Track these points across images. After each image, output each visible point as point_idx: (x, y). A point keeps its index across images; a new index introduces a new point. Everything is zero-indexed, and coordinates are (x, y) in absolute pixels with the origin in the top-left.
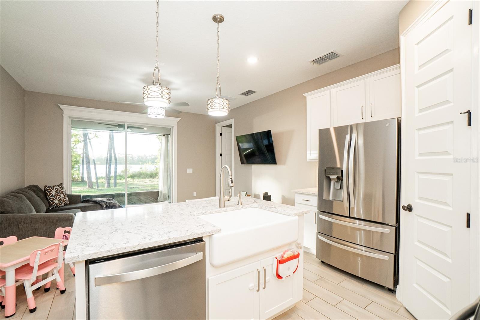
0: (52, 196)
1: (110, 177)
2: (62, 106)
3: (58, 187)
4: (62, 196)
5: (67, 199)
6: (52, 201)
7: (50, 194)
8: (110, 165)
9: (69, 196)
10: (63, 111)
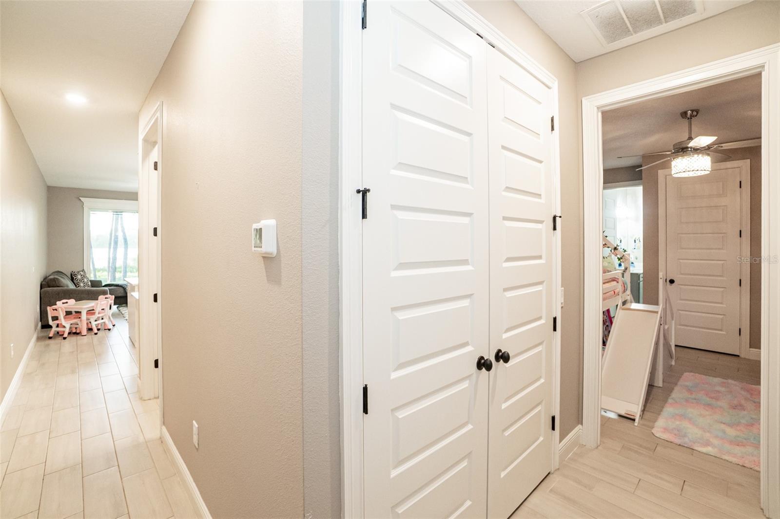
0: (77, 280)
1: (116, 268)
2: (82, 199)
3: (82, 273)
4: (86, 280)
5: (90, 283)
6: (78, 284)
7: (76, 279)
8: (115, 248)
9: (91, 281)
10: (83, 203)
